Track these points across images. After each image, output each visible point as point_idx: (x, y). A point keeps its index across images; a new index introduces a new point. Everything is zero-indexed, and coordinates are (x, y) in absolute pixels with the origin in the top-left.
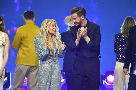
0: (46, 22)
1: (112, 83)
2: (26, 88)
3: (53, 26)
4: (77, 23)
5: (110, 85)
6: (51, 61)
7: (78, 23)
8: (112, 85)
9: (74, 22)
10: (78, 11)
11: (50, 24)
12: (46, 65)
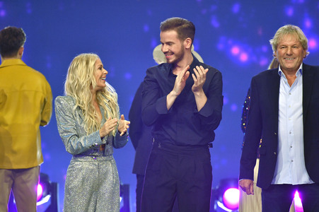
3: (100, 68)
4: (173, 53)
5: (230, 211)
8: (235, 211)
10: (181, 25)
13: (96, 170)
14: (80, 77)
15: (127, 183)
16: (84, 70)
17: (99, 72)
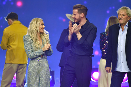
0: (36, 22)
1: (97, 80)
2: (14, 85)
3: (42, 25)
5: (95, 81)
6: (39, 59)
7: (77, 20)
8: (97, 81)
9: (74, 17)
11: (40, 23)
12: (35, 63)
13: (39, 65)
14: (33, 27)
15: (53, 70)
16: (35, 25)
17: (41, 26)
